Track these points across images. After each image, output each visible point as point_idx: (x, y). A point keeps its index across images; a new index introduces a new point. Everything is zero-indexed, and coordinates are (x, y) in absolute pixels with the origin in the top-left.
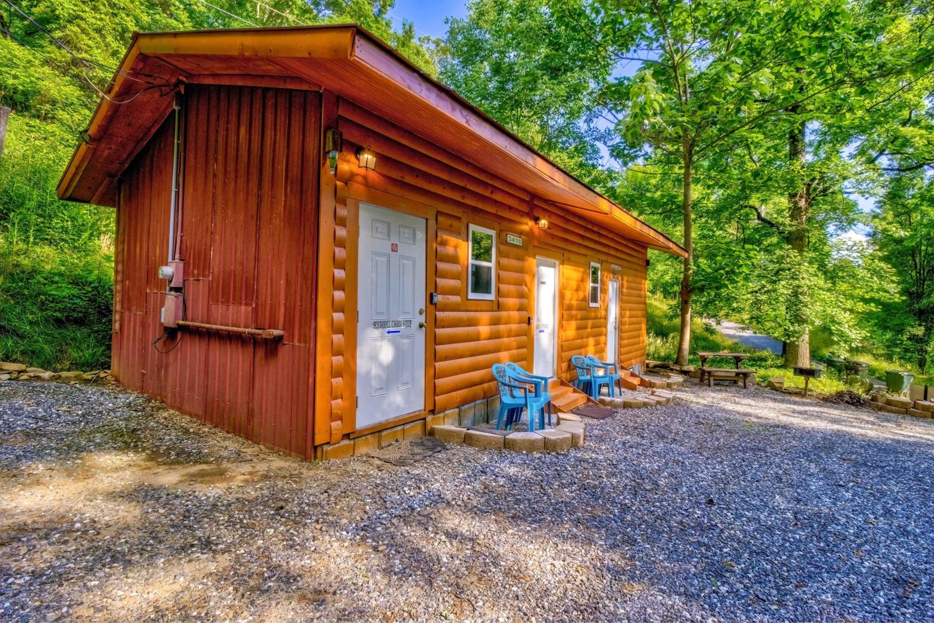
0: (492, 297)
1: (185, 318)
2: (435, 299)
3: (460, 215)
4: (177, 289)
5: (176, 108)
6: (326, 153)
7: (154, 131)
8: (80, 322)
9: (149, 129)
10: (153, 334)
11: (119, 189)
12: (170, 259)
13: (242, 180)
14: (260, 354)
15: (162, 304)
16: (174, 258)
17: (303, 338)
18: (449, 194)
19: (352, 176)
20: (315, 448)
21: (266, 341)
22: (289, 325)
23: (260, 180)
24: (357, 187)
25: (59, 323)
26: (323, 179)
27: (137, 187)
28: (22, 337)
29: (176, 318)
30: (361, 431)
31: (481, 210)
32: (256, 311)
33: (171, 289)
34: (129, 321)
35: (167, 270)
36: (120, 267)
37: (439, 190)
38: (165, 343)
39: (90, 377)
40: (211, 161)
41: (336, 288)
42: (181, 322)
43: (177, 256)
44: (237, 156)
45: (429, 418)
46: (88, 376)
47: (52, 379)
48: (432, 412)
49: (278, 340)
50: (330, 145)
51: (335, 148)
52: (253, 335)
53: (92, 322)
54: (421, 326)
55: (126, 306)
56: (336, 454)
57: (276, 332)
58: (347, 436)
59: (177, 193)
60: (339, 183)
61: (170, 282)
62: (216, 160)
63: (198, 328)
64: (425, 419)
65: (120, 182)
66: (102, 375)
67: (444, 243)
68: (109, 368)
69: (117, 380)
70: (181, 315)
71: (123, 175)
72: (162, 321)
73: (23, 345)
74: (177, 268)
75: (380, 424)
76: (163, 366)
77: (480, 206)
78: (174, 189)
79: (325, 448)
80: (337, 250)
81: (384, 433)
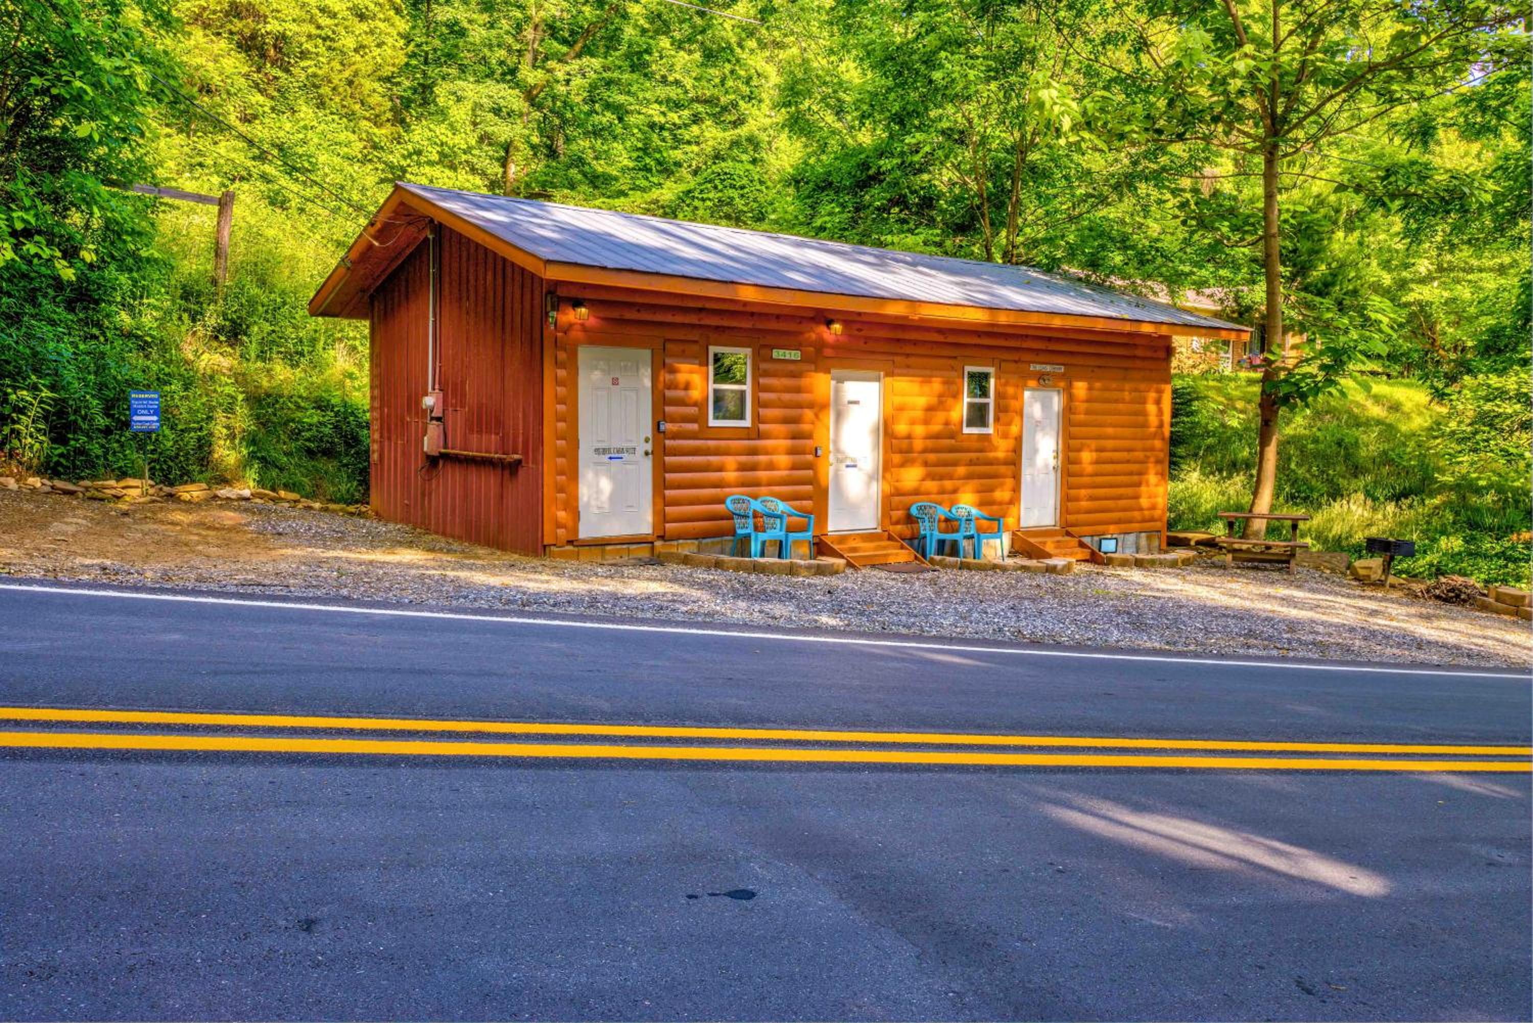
0: (747, 423)
1: (445, 447)
2: (662, 428)
3: (696, 339)
4: (438, 419)
5: (431, 237)
6: (547, 313)
7: (408, 252)
8: (329, 453)
9: (404, 249)
10: (416, 463)
11: (372, 304)
12: (430, 389)
13: (489, 323)
14: (507, 473)
15: (425, 433)
16: (434, 389)
17: (535, 461)
18: (679, 319)
19: (571, 325)
20: (545, 547)
21: (510, 464)
22: (526, 453)
23: (503, 329)
24: (576, 334)
25: (310, 453)
26: (545, 333)
27: (392, 309)
28: (281, 469)
29: (438, 447)
30: (584, 540)
31: (729, 328)
32: (503, 438)
33: (432, 419)
34: (389, 451)
35: (429, 401)
36: (376, 392)
37: (669, 318)
38: (428, 471)
39: (353, 510)
40: (464, 299)
41: (559, 420)
42: (443, 451)
43: (437, 386)
44: (485, 298)
45: (658, 543)
46: (351, 509)
47: (321, 509)
48: (662, 537)
49: (519, 462)
50: (549, 308)
51: (553, 309)
52: (500, 459)
53: (340, 453)
54: (647, 454)
55: (386, 435)
56: (562, 555)
57: (516, 457)
58: (570, 542)
59: (435, 322)
60: (559, 334)
61: (432, 411)
62: (468, 299)
63: (457, 455)
64: (652, 543)
65: (372, 298)
66: (364, 509)
67: (673, 371)
68: (368, 503)
69: (377, 514)
70: (442, 444)
71: (377, 290)
72: (425, 449)
73: (284, 478)
74: (437, 399)
75: (603, 539)
76: (425, 494)
77: (726, 323)
78: (431, 319)
79: (553, 548)
80: (559, 389)
81: (608, 548)
